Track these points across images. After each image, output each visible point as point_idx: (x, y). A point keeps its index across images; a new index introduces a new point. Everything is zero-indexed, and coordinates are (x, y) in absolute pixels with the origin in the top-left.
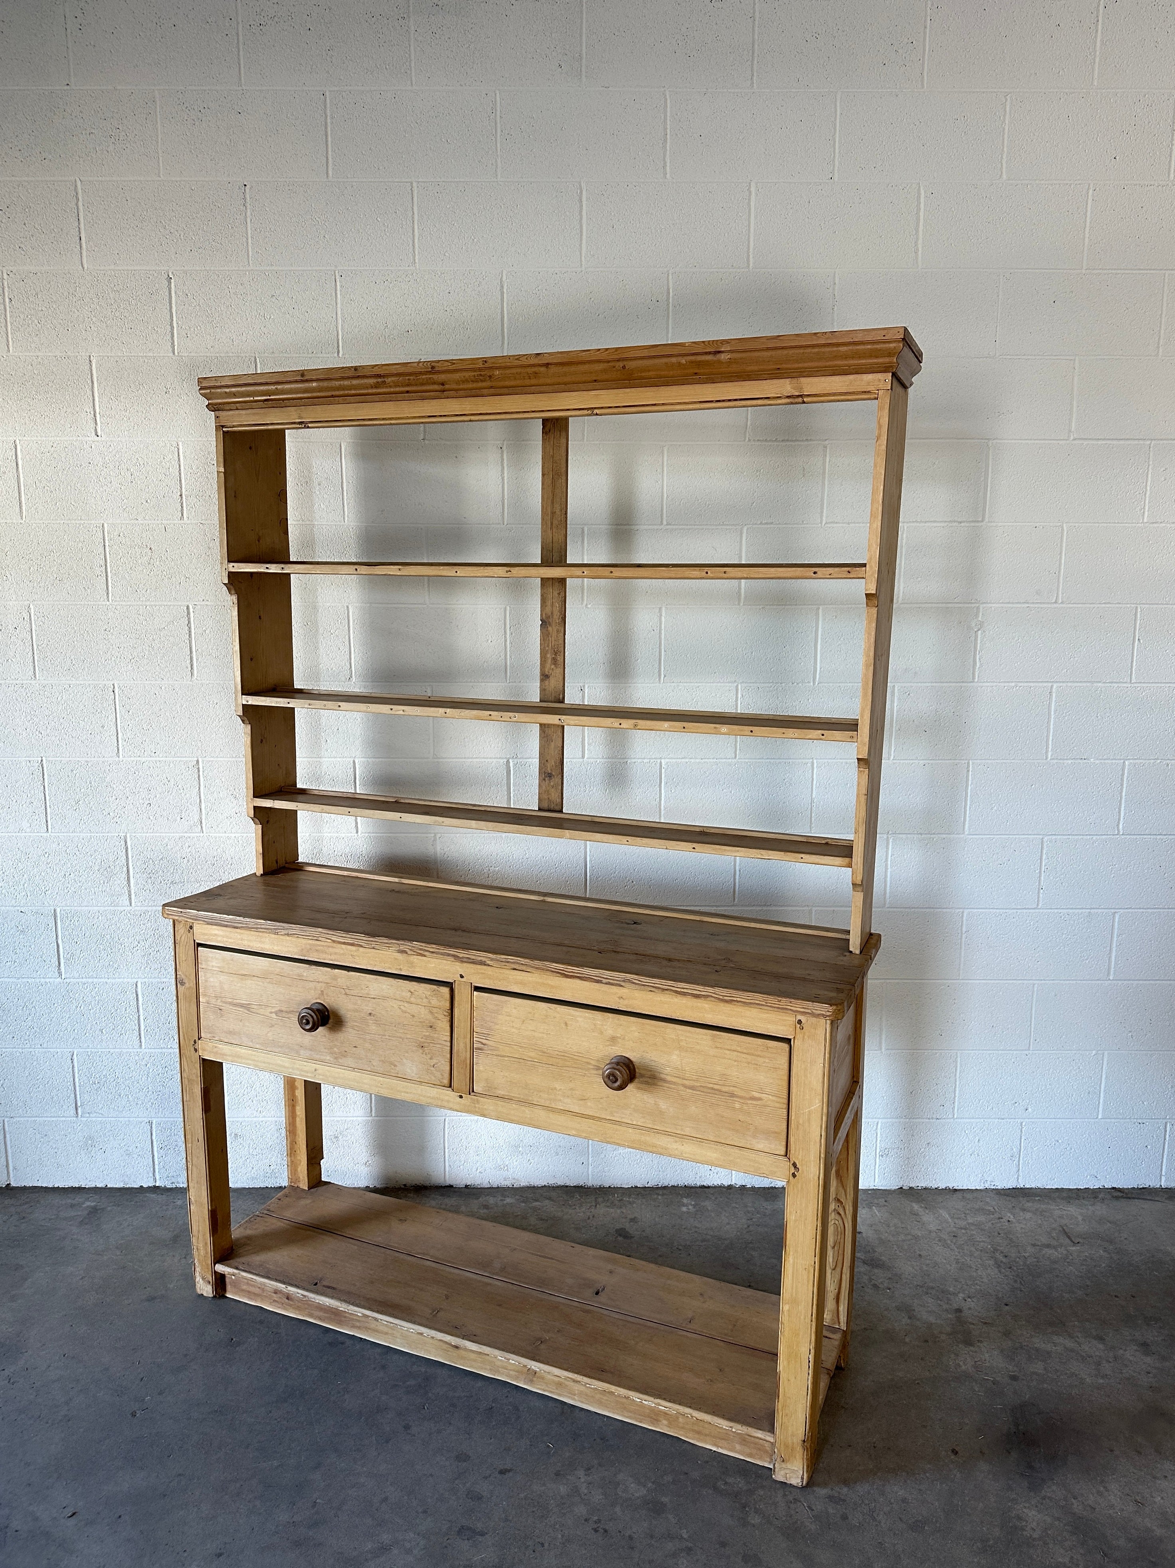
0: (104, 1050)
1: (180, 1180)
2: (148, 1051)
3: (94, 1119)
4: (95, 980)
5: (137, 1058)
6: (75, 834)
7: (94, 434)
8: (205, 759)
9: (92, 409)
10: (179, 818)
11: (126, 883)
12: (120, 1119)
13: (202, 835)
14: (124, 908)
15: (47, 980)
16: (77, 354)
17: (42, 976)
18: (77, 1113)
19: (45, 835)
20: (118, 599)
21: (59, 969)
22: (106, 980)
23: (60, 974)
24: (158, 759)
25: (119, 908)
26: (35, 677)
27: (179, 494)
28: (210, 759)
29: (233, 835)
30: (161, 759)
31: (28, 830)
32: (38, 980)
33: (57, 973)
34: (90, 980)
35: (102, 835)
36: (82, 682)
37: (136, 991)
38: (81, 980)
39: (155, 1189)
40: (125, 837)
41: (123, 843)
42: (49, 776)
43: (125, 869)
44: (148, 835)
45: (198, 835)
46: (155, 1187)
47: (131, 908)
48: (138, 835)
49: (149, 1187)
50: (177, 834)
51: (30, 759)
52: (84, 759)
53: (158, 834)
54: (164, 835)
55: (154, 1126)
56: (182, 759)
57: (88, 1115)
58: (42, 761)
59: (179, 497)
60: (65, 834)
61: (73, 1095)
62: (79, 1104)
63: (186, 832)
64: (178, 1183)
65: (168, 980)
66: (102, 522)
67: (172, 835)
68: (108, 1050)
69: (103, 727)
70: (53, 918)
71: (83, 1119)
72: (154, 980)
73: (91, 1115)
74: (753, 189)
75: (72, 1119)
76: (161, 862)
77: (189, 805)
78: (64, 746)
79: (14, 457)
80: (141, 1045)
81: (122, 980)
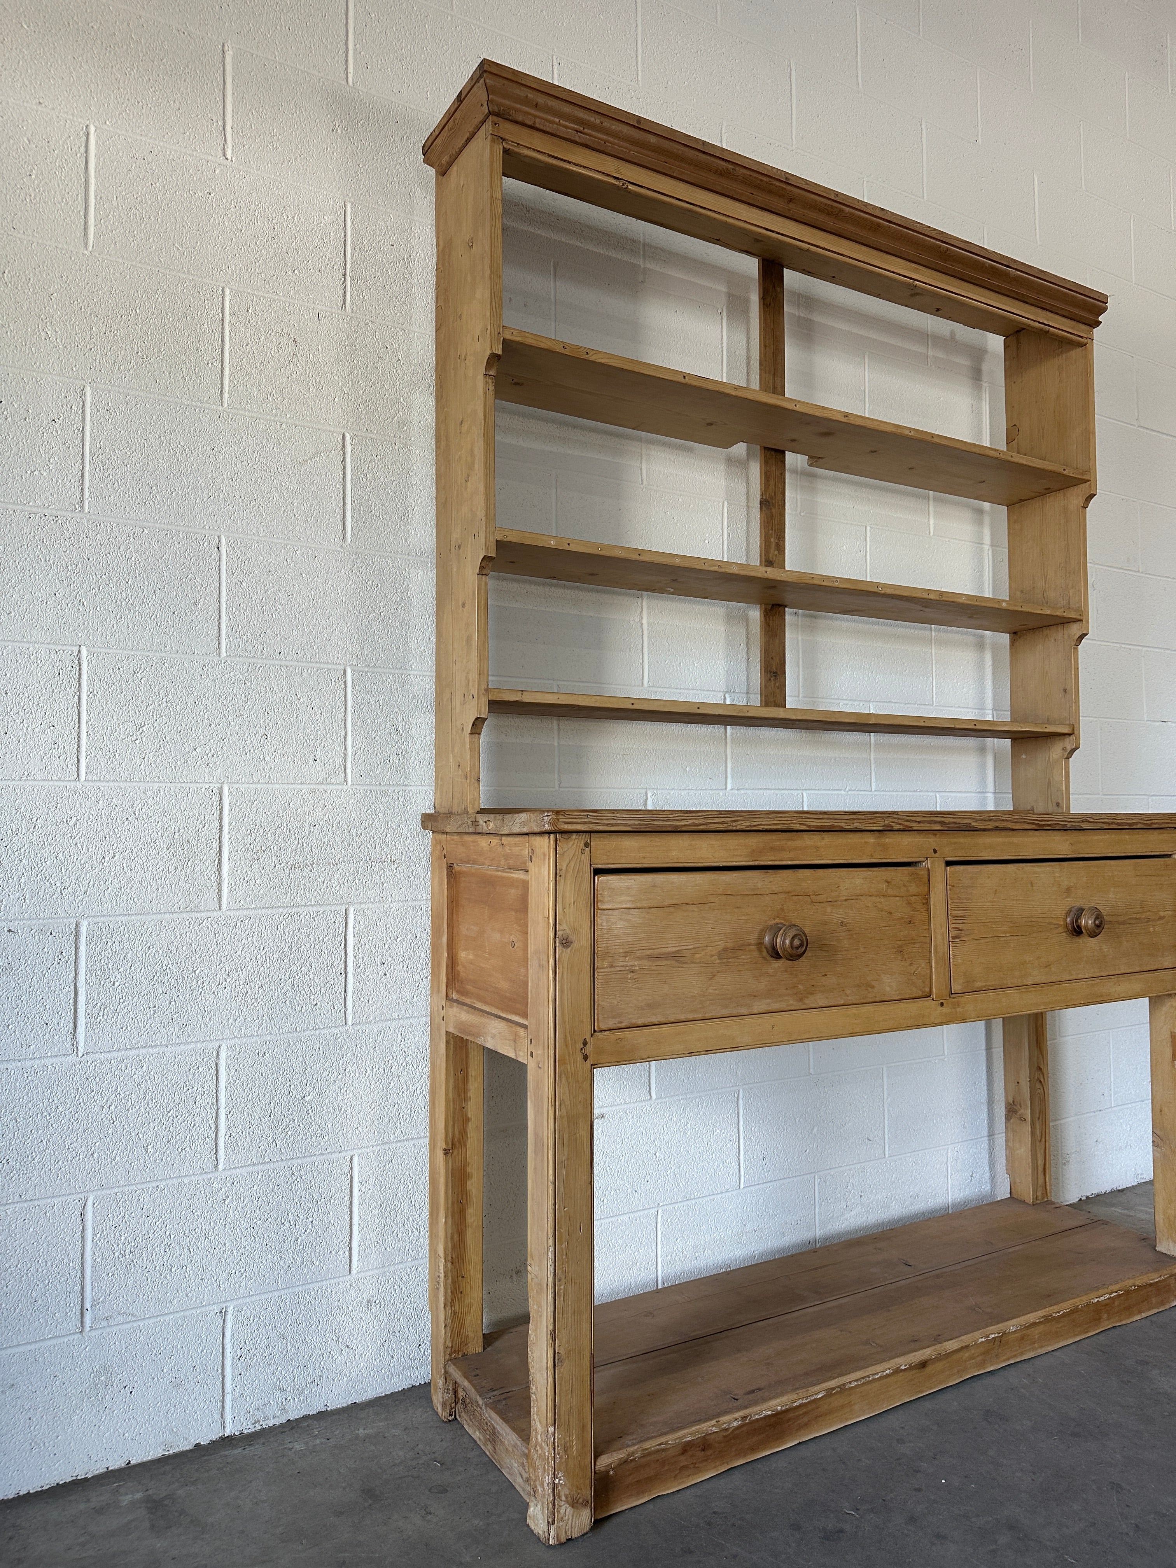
0: (147, 1185)
1: (269, 1413)
2: (228, 1173)
3: (115, 1329)
4: (142, 1051)
5: (208, 1190)
6: (130, 784)
7: (220, 153)
8: (356, 668)
9: (221, 118)
10: (312, 761)
11: (215, 869)
12: (166, 1318)
13: (345, 787)
14: (209, 914)
15: (48, 1062)
16: (205, 35)
17: (37, 1055)
18: (82, 1323)
19: (73, 784)
20: (238, 406)
21: (74, 1037)
22: (163, 1049)
23: (75, 1046)
24: (283, 663)
25: (198, 915)
26: (82, 507)
27: (342, 272)
28: (363, 669)
29: (391, 789)
30: (289, 664)
31: (40, 776)
32: (28, 1064)
33: (68, 1045)
34: (132, 1053)
35: (179, 785)
36: (165, 527)
37: (217, 1065)
38: (115, 1054)
39: (226, 1441)
40: (221, 790)
41: (215, 799)
42: (91, 679)
43: (215, 845)
44: (259, 786)
45: (340, 787)
46: (223, 1439)
47: (220, 913)
48: (243, 787)
49: (213, 1443)
50: (306, 787)
51: (57, 648)
52: (157, 654)
53: (278, 786)
54: (285, 786)
55: (229, 1317)
56: (322, 666)
57: (104, 1323)
58: (79, 652)
59: (341, 276)
60: (110, 784)
61: (78, 1288)
62: (88, 1305)
63: (321, 783)
64: (265, 1419)
65: (273, 1037)
66: (222, 284)
67: (299, 786)
68: (154, 1184)
69: (196, 603)
70: (72, 940)
71: (93, 1333)
72: (249, 1040)
73: (111, 1322)
74: (923, 126)
75: (71, 1338)
76: (279, 831)
77: (329, 741)
78: (124, 630)
79: (83, 149)
80: (217, 1165)
81: (192, 1046)
